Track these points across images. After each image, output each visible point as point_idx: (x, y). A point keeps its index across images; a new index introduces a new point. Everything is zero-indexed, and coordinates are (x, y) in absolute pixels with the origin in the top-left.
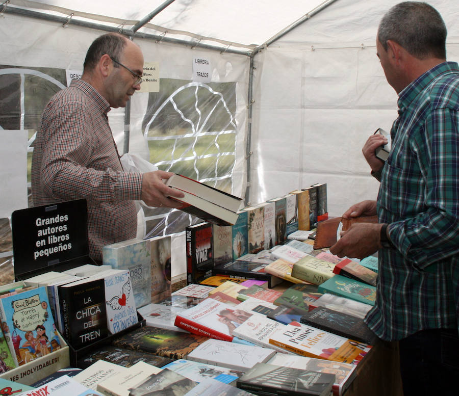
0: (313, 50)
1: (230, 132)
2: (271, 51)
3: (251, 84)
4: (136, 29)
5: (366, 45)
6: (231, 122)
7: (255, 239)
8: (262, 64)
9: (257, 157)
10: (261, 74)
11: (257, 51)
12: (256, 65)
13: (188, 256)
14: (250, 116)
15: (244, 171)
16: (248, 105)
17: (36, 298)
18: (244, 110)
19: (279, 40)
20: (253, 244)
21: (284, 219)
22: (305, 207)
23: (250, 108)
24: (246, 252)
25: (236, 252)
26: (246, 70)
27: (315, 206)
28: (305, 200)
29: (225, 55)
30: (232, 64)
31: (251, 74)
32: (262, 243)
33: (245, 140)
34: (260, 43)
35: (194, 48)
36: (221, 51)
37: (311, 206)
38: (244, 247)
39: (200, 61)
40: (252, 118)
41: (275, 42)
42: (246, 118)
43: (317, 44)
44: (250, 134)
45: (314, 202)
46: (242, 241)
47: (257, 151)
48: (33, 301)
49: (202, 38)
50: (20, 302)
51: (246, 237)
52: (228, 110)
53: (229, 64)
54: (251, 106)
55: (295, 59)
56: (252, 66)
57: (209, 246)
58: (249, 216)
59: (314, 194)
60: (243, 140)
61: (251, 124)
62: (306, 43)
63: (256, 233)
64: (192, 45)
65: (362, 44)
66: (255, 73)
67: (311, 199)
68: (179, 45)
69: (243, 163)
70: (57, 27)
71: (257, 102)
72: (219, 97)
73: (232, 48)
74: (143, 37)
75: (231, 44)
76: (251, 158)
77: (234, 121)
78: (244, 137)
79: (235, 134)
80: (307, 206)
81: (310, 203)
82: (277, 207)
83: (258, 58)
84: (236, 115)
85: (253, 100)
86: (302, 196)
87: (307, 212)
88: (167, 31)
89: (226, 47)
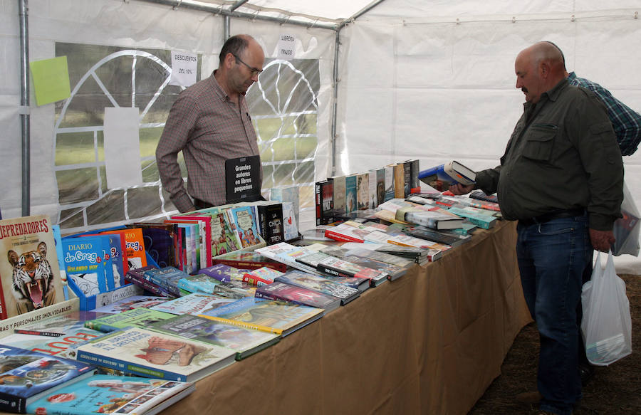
0: (405, 25)
1: (310, 112)
2: (360, 26)
3: (336, 61)
4: (233, 9)
5: (461, 20)
6: (313, 102)
7: (362, 199)
8: (348, 39)
9: (343, 140)
10: (347, 51)
11: (344, 24)
12: (342, 40)
13: (317, 205)
14: (336, 96)
15: (329, 155)
16: (333, 83)
17: (246, 212)
18: (328, 89)
19: (368, 13)
20: (361, 203)
21: (383, 187)
22: (400, 179)
23: (336, 87)
24: (355, 209)
25: (349, 208)
26: (331, 45)
27: (408, 180)
28: (401, 172)
29: (312, 30)
30: (317, 38)
31: (337, 50)
32: (367, 204)
33: (329, 122)
34: (346, 16)
35: (283, 25)
36: (308, 26)
37: (405, 179)
38: (354, 205)
39: (286, 38)
40: (338, 97)
41: (363, 15)
42: (331, 98)
43: (407, 18)
44: (336, 115)
45: (408, 175)
46: (353, 199)
47: (343, 134)
48: (246, 213)
49: (292, 14)
50: (240, 213)
51: (355, 197)
52: (311, 89)
53: (314, 39)
54: (337, 85)
55: (386, 35)
56: (338, 41)
57: (331, 199)
58: (357, 180)
59: (408, 168)
60: (327, 121)
61: (336, 105)
62: (398, 17)
63: (363, 194)
64: (281, 22)
65: (458, 20)
66: (341, 48)
67: (406, 172)
68: (269, 22)
69: (327, 146)
70: (167, 10)
71: (343, 80)
72: (299, 76)
73: (319, 23)
74: (238, 17)
75: (318, 19)
76: (337, 141)
77: (316, 101)
78: (328, 118)
79: (316, 115)
80: (402, 178)
81: (405, 176)
82: (378, 176)
83: (344, 32)
84: (319, 94)
85: (339, 78)
86: (398, 169)
87: (402, 185)
88: (260, 9)
89: (313, 22)
